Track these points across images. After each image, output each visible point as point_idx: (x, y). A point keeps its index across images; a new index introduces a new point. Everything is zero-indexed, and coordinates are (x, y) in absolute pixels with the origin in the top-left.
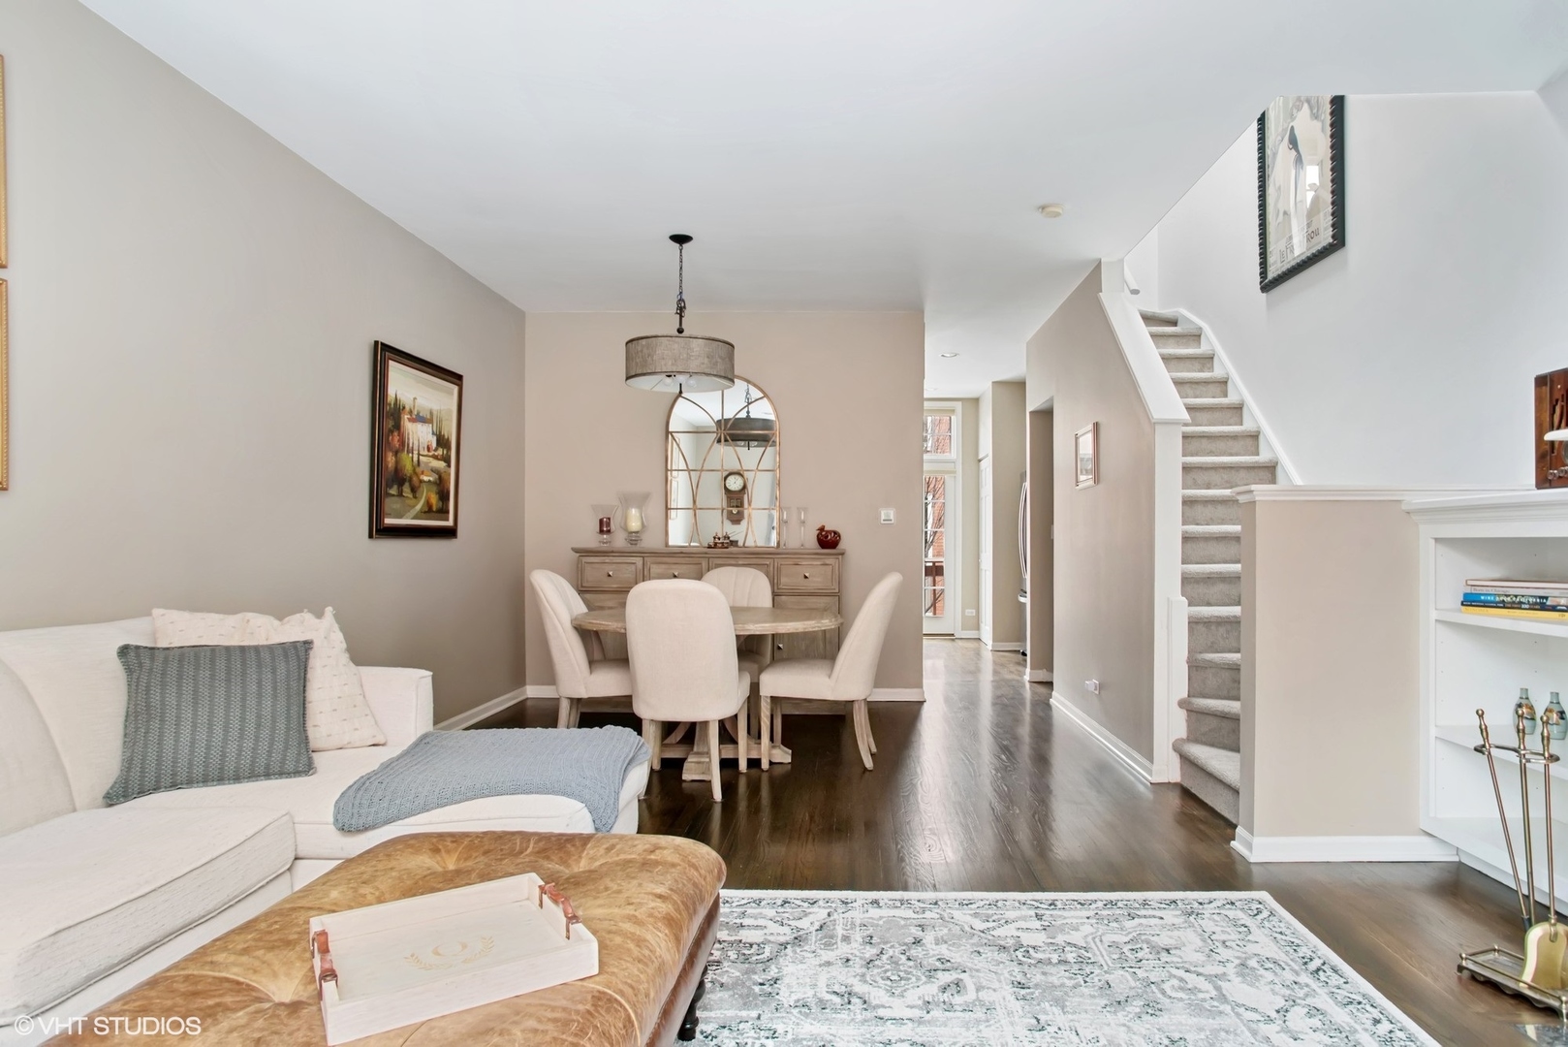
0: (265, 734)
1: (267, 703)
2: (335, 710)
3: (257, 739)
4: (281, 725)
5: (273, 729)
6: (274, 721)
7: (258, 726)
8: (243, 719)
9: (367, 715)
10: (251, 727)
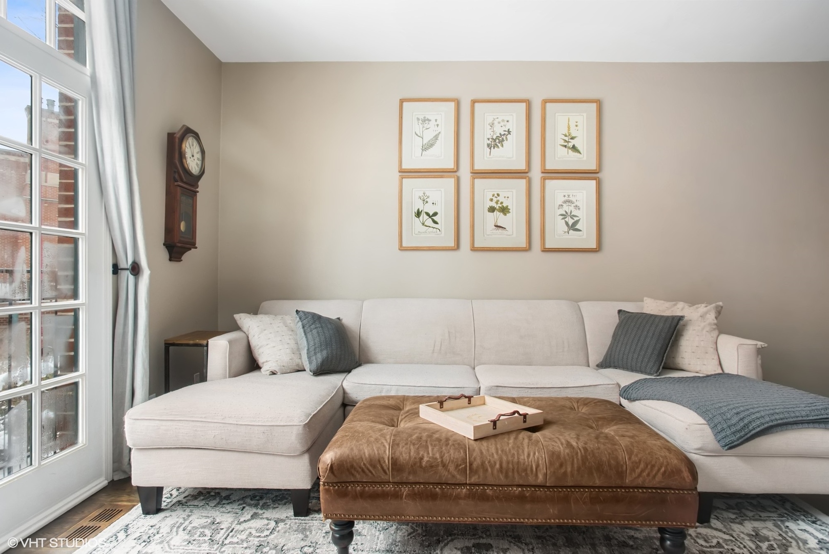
0: (642, 353)
1: (648, 340)
2: (693, 352)
3: (639, 355)
4: (650, 351)
5: (646, 352)
6: (647, 349)
7: (641, 349)
8: (637, 345)
9: (713, 359)
10: (638, 349)
